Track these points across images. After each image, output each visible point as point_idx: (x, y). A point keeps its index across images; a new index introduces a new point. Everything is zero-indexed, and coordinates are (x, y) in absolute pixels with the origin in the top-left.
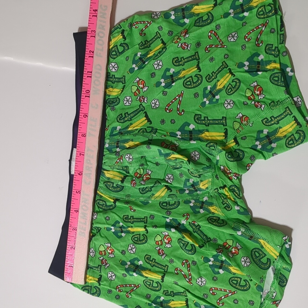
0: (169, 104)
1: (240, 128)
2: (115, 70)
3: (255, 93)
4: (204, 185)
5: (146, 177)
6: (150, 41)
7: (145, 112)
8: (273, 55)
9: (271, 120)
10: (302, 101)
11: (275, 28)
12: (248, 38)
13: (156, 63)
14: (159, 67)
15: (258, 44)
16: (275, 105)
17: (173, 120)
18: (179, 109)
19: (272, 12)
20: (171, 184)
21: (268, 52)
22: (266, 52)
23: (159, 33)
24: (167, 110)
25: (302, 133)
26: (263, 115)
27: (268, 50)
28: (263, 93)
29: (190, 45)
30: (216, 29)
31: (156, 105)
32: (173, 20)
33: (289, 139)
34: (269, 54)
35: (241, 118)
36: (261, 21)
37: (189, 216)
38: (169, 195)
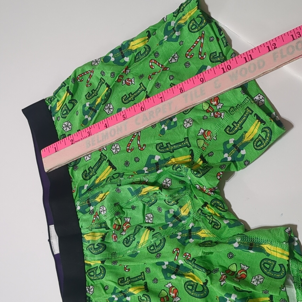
0: (129, 143)
1: (205, 144)
2: (70, 128)
3: (212, 104)
4: (185, 210)
5: (126, 226)
6: (96, 89)
7: (107, 161)
8: (219, 61)
9: (233, 126)
10: (264, 97)
11: (213, 36)
12: (189, 55)
13: (107, 107)
14: (110, 111)
15: (202, 57)
16: (234, 110)
17: (136, 158)
18: (140, 145)
19: (204, 22)
20: (152, 223)
21: (214, 61)
22: (211, 61)
23: (103, 79)
24: (129, 150)
25: (267, 130)
26: (224, 123)
27: (213, 59)
28: (220, 102)
29: (133, 79)
30: (155, 57)
31: (117, 150)
32: (113, 62)
33: (257, 141)
34: (216, 62)
35: (204, 134)
36: (197, 35)
37: (179, 250)
38: (153, 236)
